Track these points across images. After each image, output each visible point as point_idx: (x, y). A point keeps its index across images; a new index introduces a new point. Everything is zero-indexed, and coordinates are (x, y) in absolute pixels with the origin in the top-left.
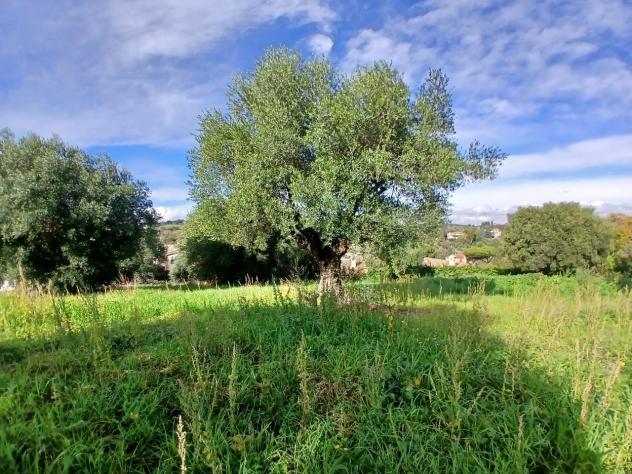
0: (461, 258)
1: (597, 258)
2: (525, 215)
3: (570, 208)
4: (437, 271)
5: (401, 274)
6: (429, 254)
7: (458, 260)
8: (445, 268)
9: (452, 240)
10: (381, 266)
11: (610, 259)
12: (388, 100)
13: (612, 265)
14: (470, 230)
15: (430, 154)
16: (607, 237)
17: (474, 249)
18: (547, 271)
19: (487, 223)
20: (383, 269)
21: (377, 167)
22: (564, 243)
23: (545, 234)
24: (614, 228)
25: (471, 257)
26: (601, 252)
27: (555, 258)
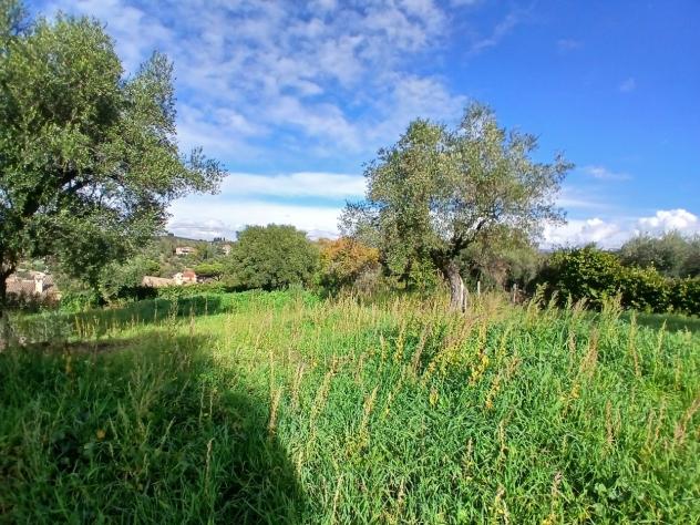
0: (191, 276)
1: (306, 275)
2: (251, 233)
3: (288, 231)
4: (160, 293)
5: (111, 298)
6: (152, 271)
7: (186, 279)
8: (171, 288)
9: (181, 256)
10: (83, 288)
11: (317, 275)
12: (90, 66)
13: (318, 281)
14: (202, 246)
15: (143, 149)
16: (315, 257)
17: (205, 266)
18: (268, 287)
19: (219, 239)
20: (85, 293)
21: (65, 152)
22: (283, 261)
23: (268, 253)
24: (321, 249)
25: (201, 275)
26: (310, 269)
27: (275, 275)
